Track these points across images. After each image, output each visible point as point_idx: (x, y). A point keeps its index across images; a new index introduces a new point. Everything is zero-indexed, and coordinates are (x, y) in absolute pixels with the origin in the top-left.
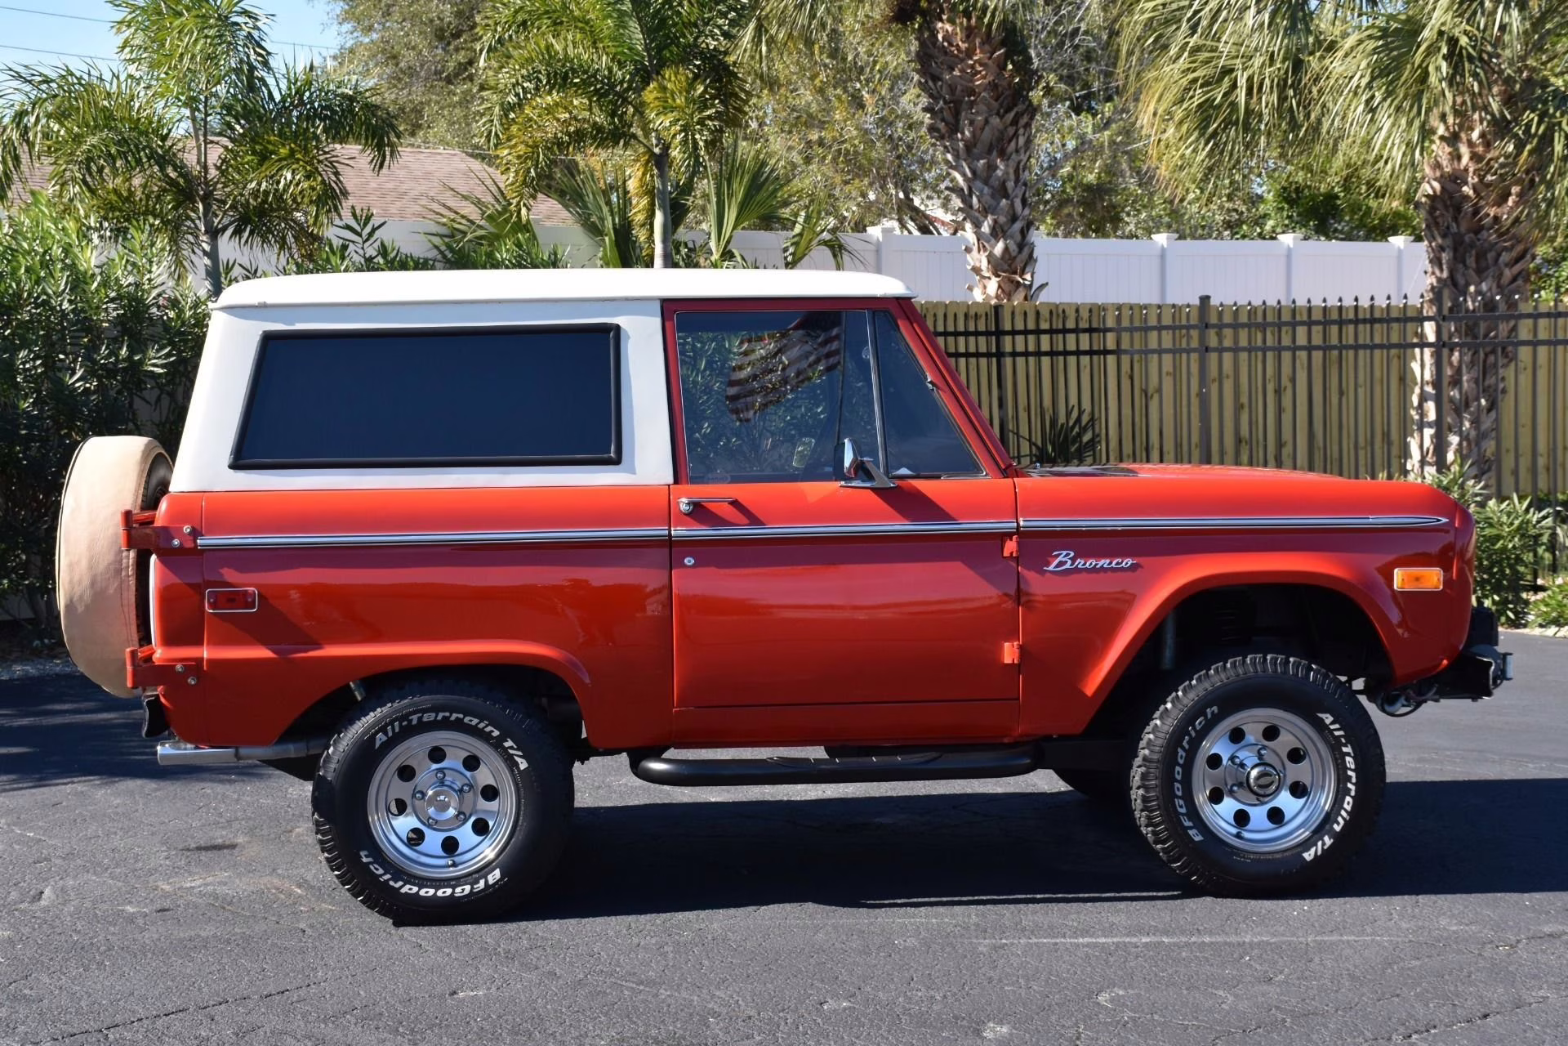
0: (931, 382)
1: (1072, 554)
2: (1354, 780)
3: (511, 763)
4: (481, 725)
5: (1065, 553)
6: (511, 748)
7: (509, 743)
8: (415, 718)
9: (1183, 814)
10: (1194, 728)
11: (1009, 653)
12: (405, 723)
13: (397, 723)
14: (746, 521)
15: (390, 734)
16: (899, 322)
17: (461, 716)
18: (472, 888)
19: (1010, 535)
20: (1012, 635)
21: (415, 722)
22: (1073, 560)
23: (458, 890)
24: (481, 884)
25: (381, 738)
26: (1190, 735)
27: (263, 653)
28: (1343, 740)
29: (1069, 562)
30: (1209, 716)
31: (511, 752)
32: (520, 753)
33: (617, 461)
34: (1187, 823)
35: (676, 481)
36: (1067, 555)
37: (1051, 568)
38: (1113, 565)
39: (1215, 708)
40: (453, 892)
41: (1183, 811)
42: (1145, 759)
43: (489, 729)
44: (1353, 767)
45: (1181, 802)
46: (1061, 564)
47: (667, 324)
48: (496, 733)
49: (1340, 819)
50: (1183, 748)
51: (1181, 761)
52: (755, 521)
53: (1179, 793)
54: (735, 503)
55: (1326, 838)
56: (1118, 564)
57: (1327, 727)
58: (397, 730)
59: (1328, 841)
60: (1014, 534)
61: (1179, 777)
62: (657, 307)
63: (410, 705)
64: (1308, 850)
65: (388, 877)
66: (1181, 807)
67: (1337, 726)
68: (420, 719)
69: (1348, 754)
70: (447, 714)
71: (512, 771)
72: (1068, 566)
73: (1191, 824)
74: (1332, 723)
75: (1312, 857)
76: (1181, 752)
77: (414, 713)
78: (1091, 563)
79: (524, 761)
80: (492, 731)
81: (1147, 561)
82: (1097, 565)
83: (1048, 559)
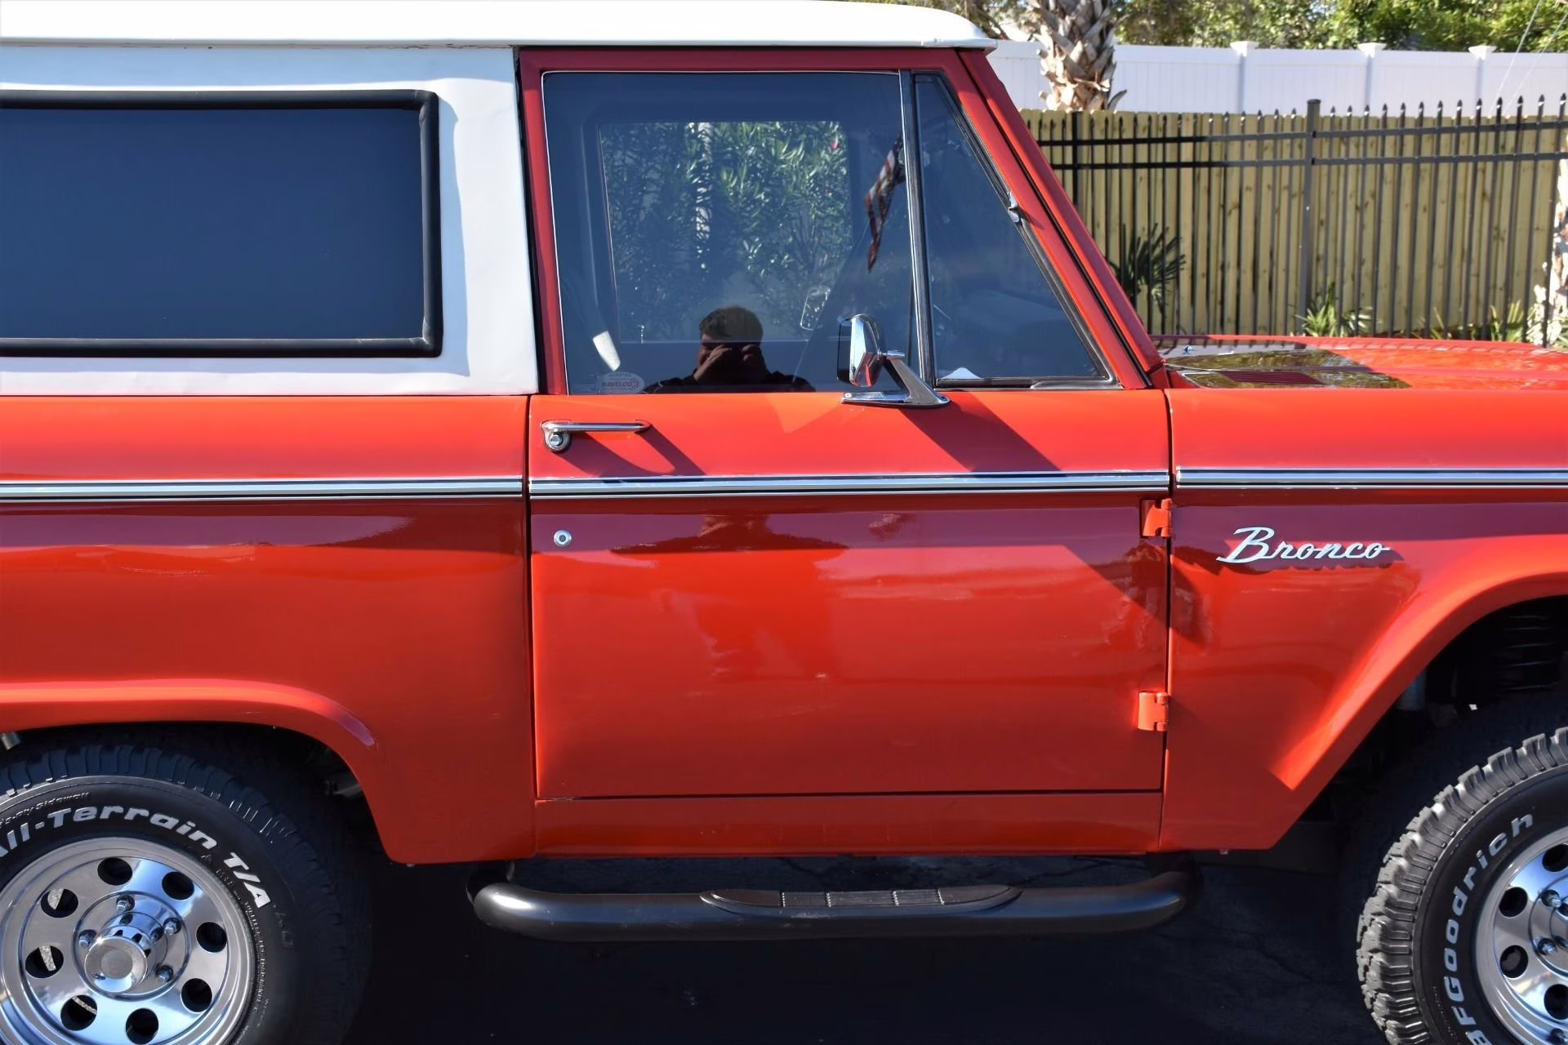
0: (1016, 210)
1: (1271, 533)
3: (242, 898)
4: (183, 830)
5: (1257, 530)
6: (239, 869)
7: (234, 861)
8: (58, 817)
9: (1457, 1004)
10: (1486, 853)
11: (1147, 711)
12: (39, 825)
13: (24, 826)
15: (13, 844)
16: (961, 96)
17: (144, 813)
19: (1156, 498)
20: (1152, 676)
21: (58, 823)
22: (1273, 543)
26: (1477, 864)
29: (1266, 548)
30: (1516, 832)
31: (240, 876)
32: (255, 879)
33: (434, 350)
34: (1466, 1020)
35: (543, 388)
36: (1264, 533)
37: (1230, 559)
38: (1347, 554)
39: (1528, 819)
41: (1458, 997)
42: (1389, 903)
43: (198, 835)
45: (1456, 982)
46: (1250, 550)
47: (527, 94)
48: (210, 843)
50: (1464, 889)
51: (1459, 911)
53: (1453, 967)
54: (648, 433)
56: (1355, 552)
58: (26, 837)
60: (1162, 495)
61: (1452, 939)
62: (508, 62)
63: (49, 793)
66: (1455, 990)
68: (68, 818)
70: (119, 809)
71: (243, 909)
72: (1260, 555)
73: (1471, 1021)
76: (1458, 894)
77: (57, 806)
78: (1305, 550)
79: (262, 892)
80: (204, 840)
81: (1411, 550)
82: (1316, 553)
83: (1229, 543)
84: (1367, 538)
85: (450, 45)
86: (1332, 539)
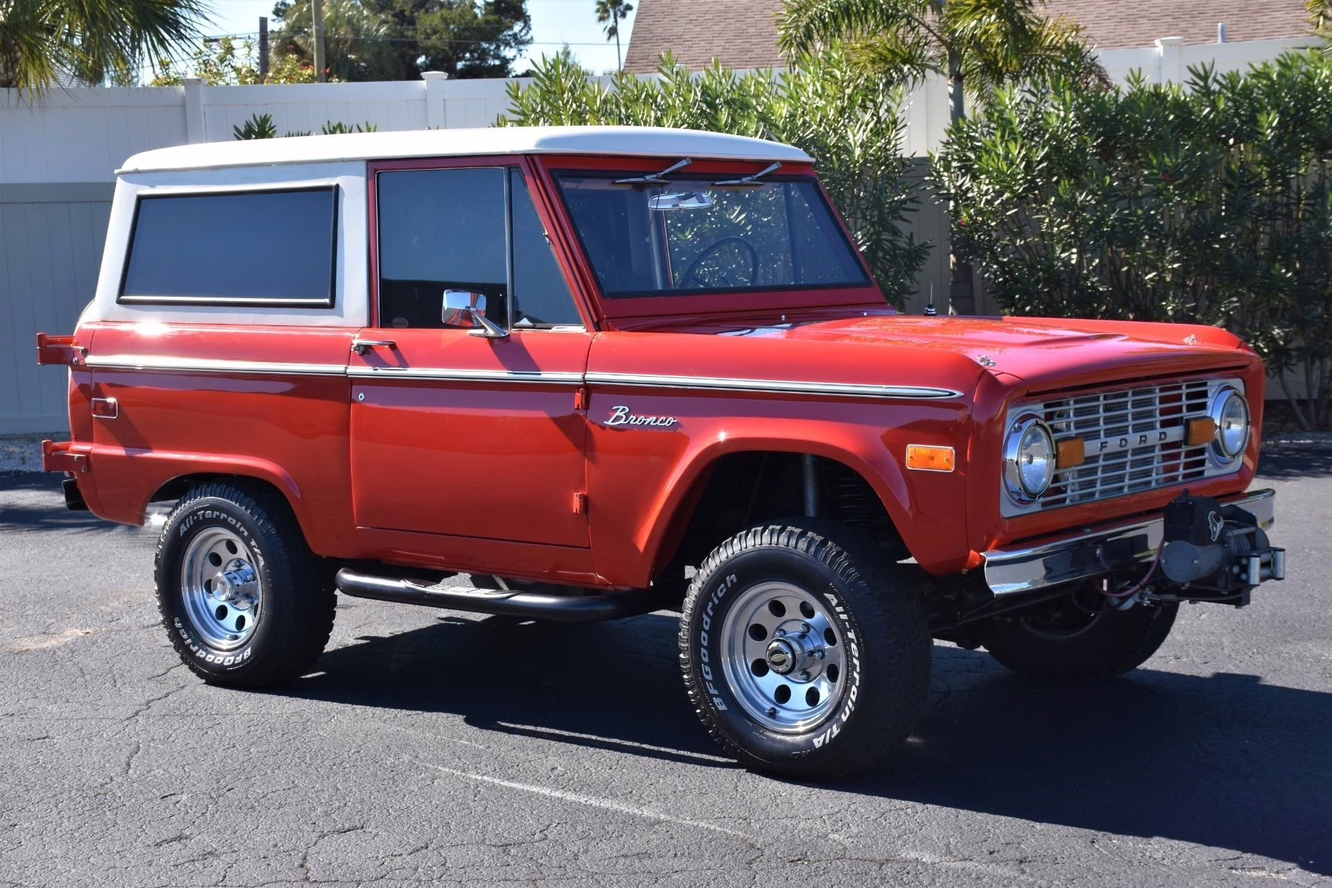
0: (547, 236)
1: (627, 410)
2: (859, 669)
3: (257, 560)
4: (237, 526)
5: (622, 408)
6: (255, 546)
7: (253, 543)
8: (201, 515)
9: (709, 681)
10: (716, 595)
11: (577, 503)
12: (195, 518)
13: (191, 518)
14: (399, 363)
15: (188, 526)
16: (526, 177)
17: (226, 516)
18: (235, 661)
19: (577, 388)
20: (578, 485)
21: (201, 518)
22: (627, 415)
23: (227, 659)
24: (241, 659)
25: (183, 529)
26: (713, 602)
27: (120, 452)
28: (847, 625)
29: (624, 417)
30: (730, 585)
31: (255, 550)
32: (260, 552)
33: (333, 306)
34: (713, 691)
35: (369, 324)
36: (624, 410)
37: (609, 423)
38: (658, 423)
39: (733, 578)
40: (223, 662)
41: (710, 678)
43: (241, 529)
44: (857, 655)
45: (708, 669)
46: (618, 419)
47: (369, 182)
48: (246, 534)
49: (847, 709)
50: (708, 614)
51: (707, 628)
52: (404, 363)
53: (706, 660)
54: (393, 346)
55: (835, 727)
56: (662, 422)
57: (833, 608)
58: (192, 523)
59: (836, 730)
60: (581, 386)
61: (706, 644)
62: (363, 167)
63: (197, 504)
64: (818, 736)
65: (189, 641)
66: (707, 673)
67: (841, 609)
68: (204, 516)
69: (853, 641)
70: (219, 513)
71: (258, 567)
72: (622, 421)
73: (716, 692)
74: (837, 605)
75: (821, 744)
76: (706, 618)
77: (200, 510)
78: (641, 419)
79: (262, 559)
80: (244, 532)
81: (684, 420)
82: (645, 421)
83: (610, 413)
84: (668, 414)
85: (343, 161)
86: (653, 414)
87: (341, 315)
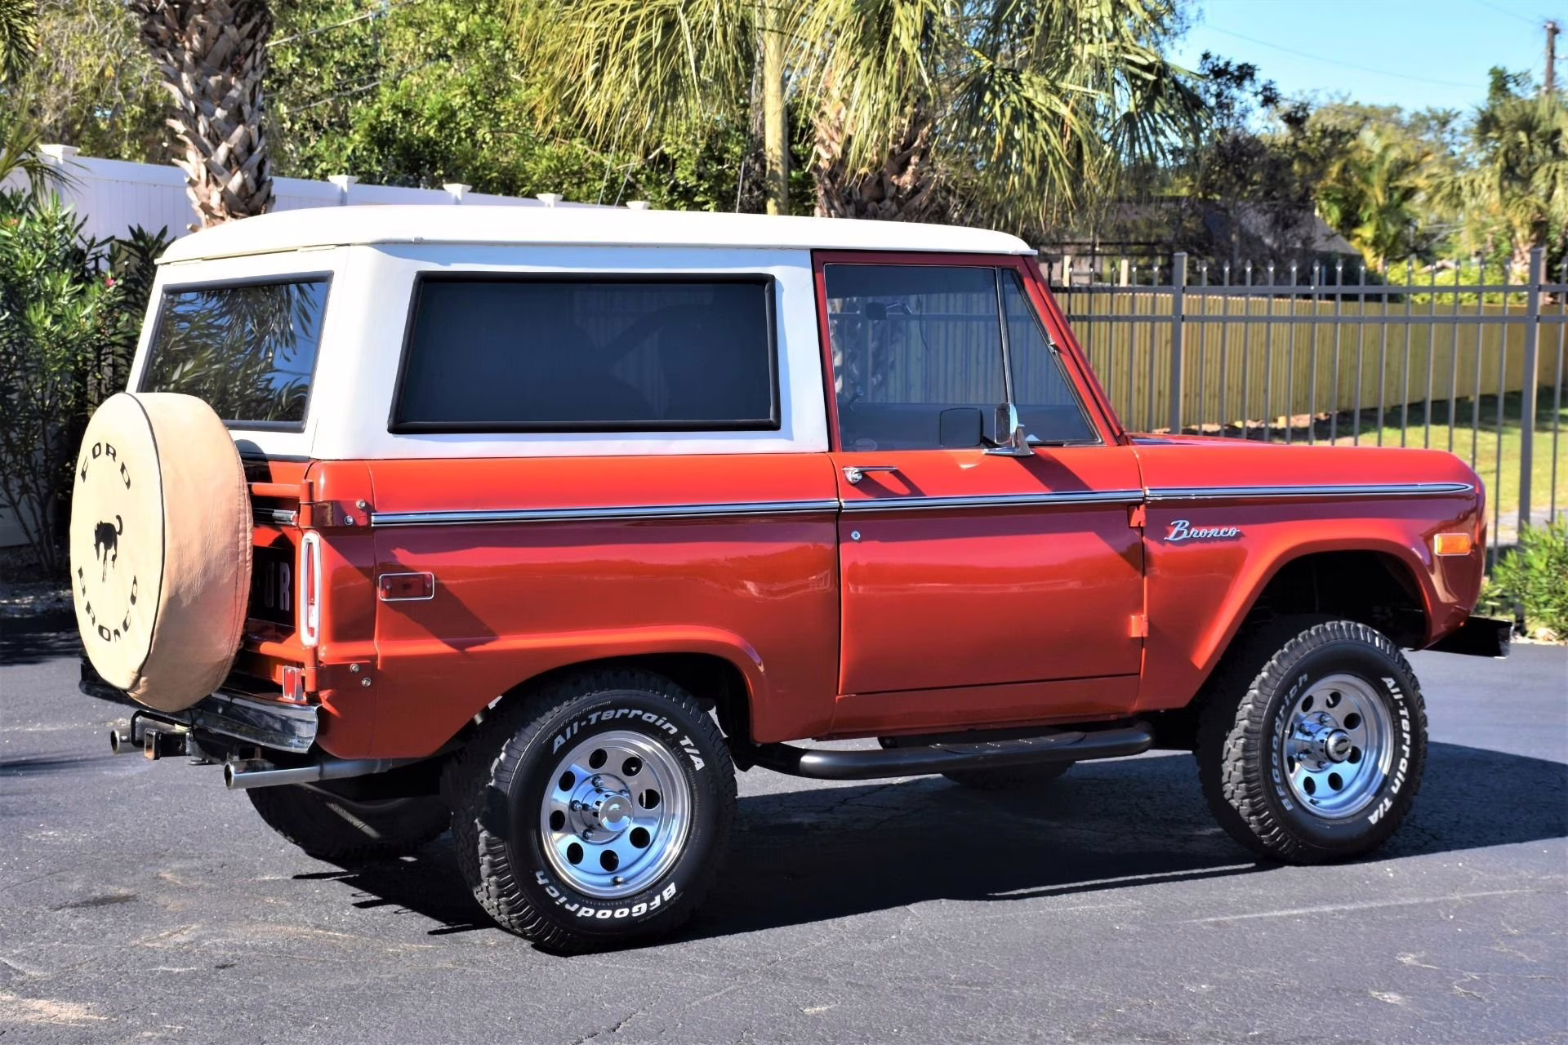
0: (1054, 346)
1: (1187, 524)
2: (1408, 742)
3: (686, 763)
4: (660, 722)
5: (1181, 522)
6: (688, 746)
7: (686, 741)
8: (594, 717)
9: (1278, 784)
10: (1287, 699)
11: (1137, 626)
12: (584, 723)
13: (576, 725)
14: (907, 491)
15: (568, 736)
16: (1025, 282)
17: (640, 712)
18: (649, 906)
19: (1138, 504)
20: (1137, 608)
21: (593, 722)
22: (1189, 529)
23: (635, 909)
24: (657, 901)
25: (560, 741)
26: (1284, 703)
27: (438, 647)
28: (1401, 704)
29: (1186, 532)
30: (1300, 684)
31: (688, 750)
32: (697, 752)
33: (774, 426)
34: (1281, 793)
35: (831, 449)
36: (1185, 524)
37: (1171, 538)
38: (1221, 534)
39: (1305, 677)
40: (631, 913)
41: (1278, 780)
42: (1246, 730)
43: (668, 725)
44: (1408, 729)
45: (1277, 772)
46: (1179, 533)
47: (817, 275)
48: (674, 730)
49: (1397, 781)
50: (1280, 717)
51: (1278, 731)
52: (915, 492)
53: (1276, 763)
54: (896, 473)
55: (1386, 801)
56: (1225, 533)
57: (1388, 691)
58: (575, 731)
59: (1388, 803)
60: (1141, 503)
61: (1275, 747)
62: (807, 257)
63: (589, 703)
64: (1371, 813)
65: (563, 899)
66: (1277, 776)
67: (1397, 690)
68: (599, 717)
69: (1404, 717)
70: (626, 711)
71: (687, 772)
72: (1184, 535)
74: (1394, 687)
75: (1376, 820)
76: (1278, 721)
77: (593, 711)
78: (1203, 532)
79: (700, 760)
80: (670, 729)
81: (1248, 529)
82: (1208, 534)
83: (1169, 528)
84: (1229, 525)
85: (782, 248)
86: (1214, 526)
87: (791, 438)
